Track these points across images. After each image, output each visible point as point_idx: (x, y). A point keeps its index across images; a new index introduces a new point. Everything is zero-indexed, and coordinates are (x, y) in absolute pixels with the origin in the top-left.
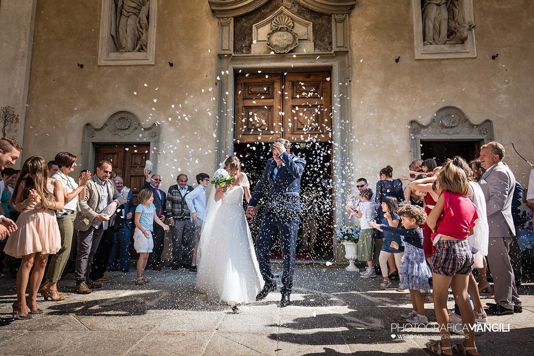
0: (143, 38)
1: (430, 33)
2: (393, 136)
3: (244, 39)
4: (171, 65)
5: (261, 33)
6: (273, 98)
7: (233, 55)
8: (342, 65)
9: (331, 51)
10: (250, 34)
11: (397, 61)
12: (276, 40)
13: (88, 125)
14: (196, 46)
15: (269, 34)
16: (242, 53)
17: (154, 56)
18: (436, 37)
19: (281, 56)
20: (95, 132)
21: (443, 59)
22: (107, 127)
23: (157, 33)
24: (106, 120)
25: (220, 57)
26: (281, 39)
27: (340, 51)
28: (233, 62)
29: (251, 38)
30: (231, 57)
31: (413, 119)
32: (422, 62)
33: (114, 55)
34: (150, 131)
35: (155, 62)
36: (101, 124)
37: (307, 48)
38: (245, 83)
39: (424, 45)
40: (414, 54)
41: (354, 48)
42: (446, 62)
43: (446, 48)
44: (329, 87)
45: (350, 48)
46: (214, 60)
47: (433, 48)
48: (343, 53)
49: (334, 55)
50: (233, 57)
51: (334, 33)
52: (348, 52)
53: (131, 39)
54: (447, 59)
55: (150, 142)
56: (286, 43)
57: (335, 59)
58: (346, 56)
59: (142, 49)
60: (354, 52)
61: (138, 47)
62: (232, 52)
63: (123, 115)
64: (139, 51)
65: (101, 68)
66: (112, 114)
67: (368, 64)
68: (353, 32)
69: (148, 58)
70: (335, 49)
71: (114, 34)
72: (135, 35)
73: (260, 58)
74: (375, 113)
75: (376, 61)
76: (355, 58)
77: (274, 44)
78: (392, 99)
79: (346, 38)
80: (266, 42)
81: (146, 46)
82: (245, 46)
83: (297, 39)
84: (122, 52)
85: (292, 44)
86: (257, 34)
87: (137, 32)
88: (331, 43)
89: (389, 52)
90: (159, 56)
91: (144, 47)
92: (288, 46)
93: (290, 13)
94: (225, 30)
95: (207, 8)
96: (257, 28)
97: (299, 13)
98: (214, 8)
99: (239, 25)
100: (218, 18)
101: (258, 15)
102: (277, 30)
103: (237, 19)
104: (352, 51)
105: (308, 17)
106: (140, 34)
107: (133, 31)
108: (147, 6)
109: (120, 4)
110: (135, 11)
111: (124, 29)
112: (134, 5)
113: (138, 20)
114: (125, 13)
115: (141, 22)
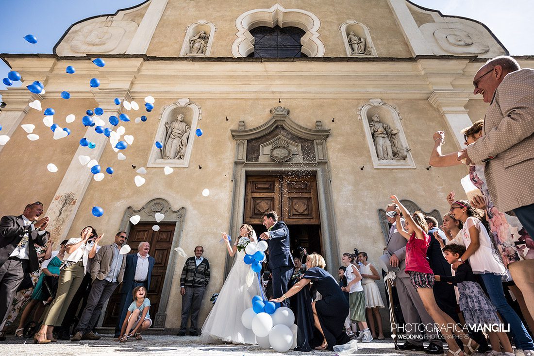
0: (183, 151)
1: (381, 154)
2: (368, 221)
3: (254, 153)
4: (200, 168)
5: (265, 150)
6: (274, 192)
7: (246, 162)
8: (324, 170)
9: (315, 162)
10: (258, 150)
11: (362, 169)
12: (277, 153)
13: (129, 208)
14: (219, 156)
15: (271, 150)
16: (252, 161)
17: (188, 162)
18: (386, 156)
19: (281, 164)
20: (134, 213)
21: (393, 169)
22: (144, 210)
23: (193, 148)
24: (144, 204)
25: (236, 163)
26: (280, 153)
27: (322, 162)
28: (245, 167)
29: (258, 153)
30: (244, 163)
31: (380, 208)
32: (379, 170)
33: (160, 161)
34: (178, 214)
35: (189, 166)
36: (140, 207)
37: (299, 159)
38: (253, 182)
39: (379, 160)
40: (373, 165)
41: (331, 161)
42: (396, 171)
43: (394, 162)
44: (315, 186)
45: (328, 160)
46: (232, 166)
47: (385, 162)
48: (324, 163)
49: (318, 164)
50: (246, 163)
51: (316, 151)
52: (327, 162)
53: (174, 152)
54: (397, 169)
55: (176, 222)
56: (283, 155)
57: (318, 166)
58: (326, 165)
59: (181, 158)
61: (178, 156)
62: (245, 161)
63: (158, 201)
64: (178, 159)
65: (148, 169)
66: (150, 200)
67: (342, 171)
68: (329, 151)
69: (184, 163)
70: (317, 160)
71: (162, 148)
72: (177, 149)
73: (265, 165)
74: (351, 203)
75: (347, 169)
76: (332, 166)
77: (275, 156)
78: (362, 194)
79: (325, 154)
80: (269, 155)
81: (184, 156)
82: (254, 157)
83: (291, 153)
84: (166, 159)
85: (288, 156)
86: (263, 151)
88: (314, 156)
89: (355, 164)
90: (192, 162)
91: (182, 157)
92: (284, 158)
93: (286, 139)
94: (241, 147)
95: (229, 133)
96: (263, 147)
97: (292, 139)
98: (234, 134)
99: (250, 145)
100: (236, 140)
101: (264, 139)
102: (277, 147)
103: (249, 141)
104: (330, 162)
105: (298, 141)
106: (181, 149)
107: (176, 147)
108: (188, 132)
109: (170, 131)
110: (179, 135)
111: (170, 146)
112: (180, 132)
113: (180, 141)
114: (172, 136)
115: (182, 141)
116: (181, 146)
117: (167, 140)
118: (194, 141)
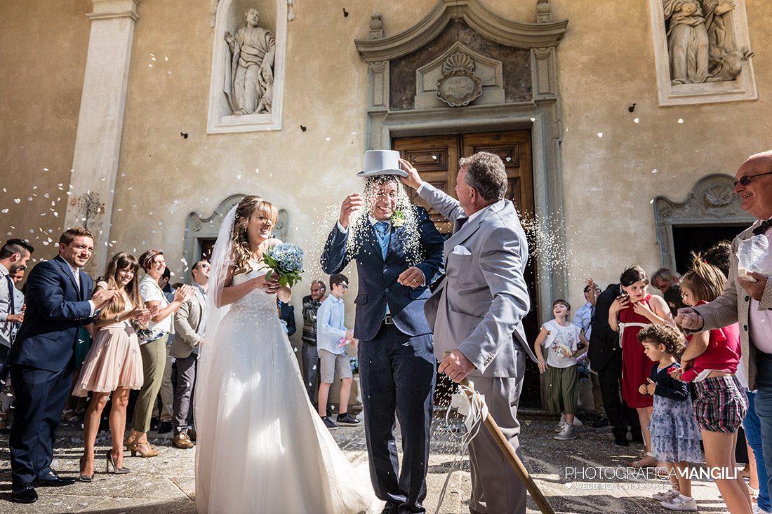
0: (267, 94)
1: (681, 68)
2: (630, 222)
3: (405, 89)
4: (304, 129)
5: (428, 80)
6: (447, 170)
7: (389, 112)
8: (547, 119)
9: (530, 100)
10: (413, 82)
11: (631, 109)
12: (450, 88)
13: (192, 214)
14: (337, 102)
15: (439, 81)
16: (402, 109)
17: (281, 119)
18: (691, 72)
19: (458, 111)
20: (202, 223)
21: (704, 105)
22: (217, 216)
23: (286, 87)
24: (216, 207)
25: (371, 115)
26: (457, 87)
27: (544, 100)
28: (389, 122)
29: (414, 87)
30: (387, 115)
31: (659, 194)
32: (671, 110)
33: (228, 119)
35: (283, 127)
36: (209, 213)
37: (497, 97)
38: (405, 151)
39: (673, 85)
40: (657, 99)
41: (564, 95)
42: (709, 108)
43: (708, 87)
44: (528, 152)
45: (559, 94)
46: (362, 121)
47: (687, 88)
48: (549, 102)
49: (536, 105)
50: (389, 114)
51: (534, 75)
52: (555, 100)
53: (251, 97)
54: (711, 104)
56: (464, 92)
57: (536, 111)
58: (554, 106)
59: (265, 109)
60: (565, 100)
61: (260, 107)
62: (387, 108)
64: (261, 112)
65: (211, 137)
66: (224, 198)
67: (587, 117)
68: (562, 72)
69: (272, 122)
70: (536, 97)
71: (228, 91)
72: (255, 91)
73: (427, 115)
74: (599, 187)
75: (599, 111)
76: (567, 109)
77: (447, 94)
78: (625, 166)
79: (553, 80)
80: (436, 93)
81: (270, 106)
82: (406, 99)
83: (480, 86)
84: (239, 115)
85: (473, 93)
86: (423, 82)
87: (258, 87)
88: (530, 89)
89: (618, 98)
90: (288, 118)
91: (267, 107)
92: (466, 97)
93: (469, 51)
94: (378, 78)
95: (351, 49)
96: (423, 73)
97: (483, 49)
98: (362, 49)
99: (396, 70)
100: (367, 62)
101: (424, 56)
102: (450, 75)
103: (394, 63)
104: (562, 99)
105: (495, 53)
106: (263, 89)
107: (253, 87)
108: (272, 52)
109: (236, 51)
110: (256, 60)
111: (242, 85)
112: (255, 52)
113: (259, 72)
114: (242, 63)
115: (264, 74)
116: (263, 84)
117: (234, 72)
118: (286, 72)
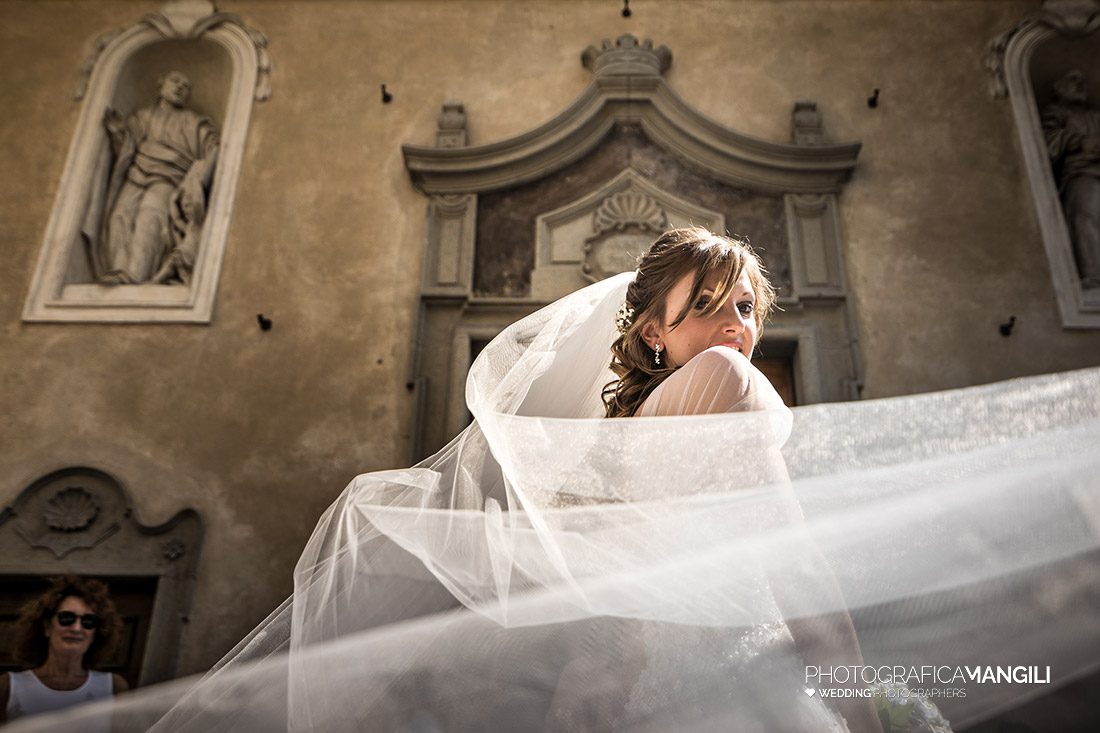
0: (185, 246)
3: (509, 254)
4: (266, 325)
5: (562, 240)
7: (472, 299)
8: (829, 338)
9: (789, 295)
10: (528, 243)
11: (1006, 330)
12: (613, 259)
14: (352, 271)
15: (589, 241)
16: (501, 294)
17: (211, 297)
22: (12, 521)
23: (232, 232)
25: (427, 303)
26: (628, 257)
27: (819, 298)
28: (471, 321)
29: (529, 253)
30: (466, 306)
32: (1086, 338)
33: (78, 293)
34: (166, 539)
35: (214, 316)
39: (1086, 287)
40: (1058, 313)
41: (861, 291)
45: (849, 288)
46: (408, 315)
48: (831, 303)
49: (801, 307)
50: (473, 304)
51: (793, 246)
52: (843, 299)
53: (145, 250)
55: (156, 579)
57: (803, 320)
58: (841, 311)
59: (176, 276)
60: (863, 300)
61: (165, 270)
62: (467, 290)
63: (76, 482)
64: (165, 281)
65: (30, 329)
66: (39, 476)
67: (913, 339)
68: (852, 245)
69: (190, 304)
70: (800, 290)
71: (90, 231)
72: (158, 238)
75: (937, 330)
76: (868, 319)
79: (835, 259)
80: (580, 267)
81: (189, 269)
82: (512, 277)
84: (111, 284)
86: (551, 244)
87: (165, 230)
89: (976, 306)
90: (229, 297)
91: (182, 273)
93: (652, 187)
94: (450, 229)
95: (392, 165)
96: (551, 225)
97: (682, 188)
98: (418, 166)
99: (492, 217)
100: (428, 195)
101: (554, 191)
102: (615, 230)
103: (486, 200)
104: (856, 300)
105: (710, 198)
106: (177, 236)
107: (153, 228)
108: (210, 157)
109: (125, 152)
110: (170, 172)
111: (127, 221)
112: (170, 156)
113: (174, 196)
114: (137, 176)
115: (185, 201)
116: (179, 223)
117: (112, 194)
118: (237, 201)
